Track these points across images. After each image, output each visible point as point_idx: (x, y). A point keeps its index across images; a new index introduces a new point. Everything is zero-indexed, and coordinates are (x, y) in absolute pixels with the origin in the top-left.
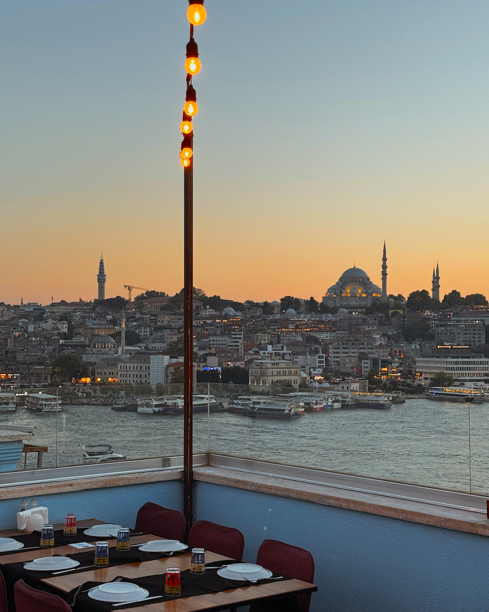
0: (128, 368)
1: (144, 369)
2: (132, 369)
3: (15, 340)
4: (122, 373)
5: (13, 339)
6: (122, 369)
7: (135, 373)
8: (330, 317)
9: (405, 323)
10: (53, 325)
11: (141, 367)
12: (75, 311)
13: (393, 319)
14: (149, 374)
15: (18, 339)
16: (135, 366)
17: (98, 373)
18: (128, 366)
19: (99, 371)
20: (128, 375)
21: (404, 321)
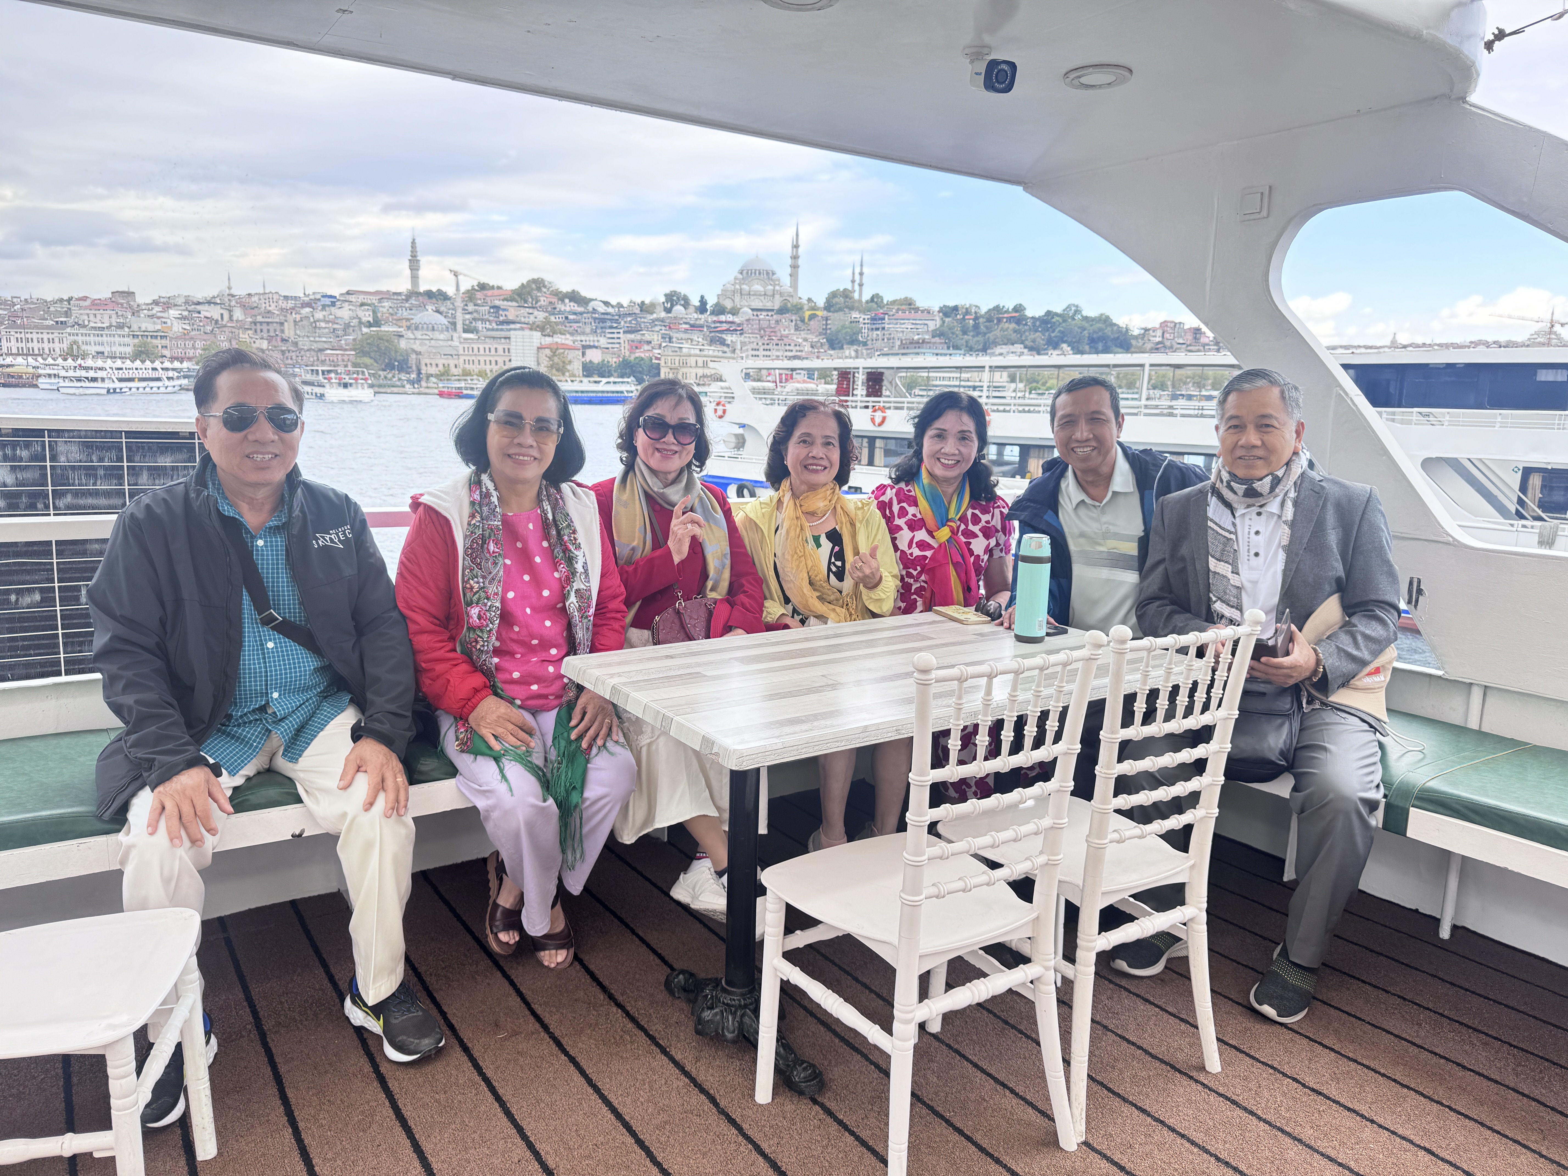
0: (476, 350)
1: (500, 352)
2: (482, 352)
3: (295, 325)
4: (467, 358)
5: (292, 324)
6: (466, 352)
7: (488, 359)
8: (730, 318)
9: (829, 327)
10: (351, 312)
11: (496, 349)
12: (380, 300)
13: (812, 323)
14: (510, 360)
15: (300, 324)
16: (487, 347)
17: (426, 365)
18: (475, 347)
19: (428, 361)
20: (476, 362)
21: (827, 324)
